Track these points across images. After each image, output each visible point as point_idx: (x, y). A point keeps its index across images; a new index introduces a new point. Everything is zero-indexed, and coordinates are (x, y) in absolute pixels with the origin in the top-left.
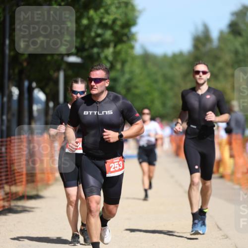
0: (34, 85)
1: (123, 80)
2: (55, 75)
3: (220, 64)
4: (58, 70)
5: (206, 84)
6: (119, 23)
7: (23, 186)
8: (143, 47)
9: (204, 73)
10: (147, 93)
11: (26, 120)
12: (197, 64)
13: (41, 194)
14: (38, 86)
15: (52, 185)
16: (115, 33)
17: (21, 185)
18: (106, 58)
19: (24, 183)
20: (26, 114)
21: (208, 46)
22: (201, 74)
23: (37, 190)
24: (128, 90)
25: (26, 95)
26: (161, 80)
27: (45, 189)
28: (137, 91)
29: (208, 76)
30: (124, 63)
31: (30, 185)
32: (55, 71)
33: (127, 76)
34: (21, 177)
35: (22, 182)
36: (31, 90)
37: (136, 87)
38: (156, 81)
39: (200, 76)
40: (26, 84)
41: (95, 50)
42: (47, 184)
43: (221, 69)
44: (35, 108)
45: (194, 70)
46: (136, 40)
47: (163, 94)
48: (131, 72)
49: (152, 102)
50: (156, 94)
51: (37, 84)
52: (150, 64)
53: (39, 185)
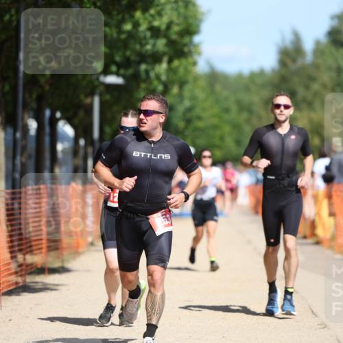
0: (58, 115)
1: (181, 109)
2: (88, 101)
3: (316, 86)
4: (92, 94)
5: (287, 122)
6: (176, 29)
7: (43, 255)
8: (208, 63)
9: (287, 107)
10: (215, 127)
11: (47, 163)
12: (277, 96)
13: (68, 265)
14: (64, 117)
15: (83, 253)
16: (171, 43)
17: (41, 253)
18: (158, 77)
19: (44, 250)
20: (47, 155)
21: (300, 62)
22: (282, 108)
23: (63, 261)
24: (188, 122)
25: (47, 129)
26: (234, 109)
27: (74, 258)
28: (200, 124)
29: (290, 111)
30: (182, 84)
31: (52, 254)
32: (86, 96)
33: (187, 103)
34: (39, 242)
35: (41, 248)
36: (53, 122)
37: (199, 118)
38: (227, 110)
39: (281, 111)
40: (48, 113)
41: (143, 67)
42: (76, 252)
43: (316, 94)
44: (60, 147)
45: (273, 103)
46: (199, 54)
47: (236, 127)
48: (193, 98)
49: (222, 138)
50: (227, 129)
51: (62, 113)
52: (218, 88)
53: (65, 253)
